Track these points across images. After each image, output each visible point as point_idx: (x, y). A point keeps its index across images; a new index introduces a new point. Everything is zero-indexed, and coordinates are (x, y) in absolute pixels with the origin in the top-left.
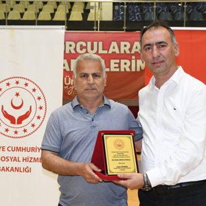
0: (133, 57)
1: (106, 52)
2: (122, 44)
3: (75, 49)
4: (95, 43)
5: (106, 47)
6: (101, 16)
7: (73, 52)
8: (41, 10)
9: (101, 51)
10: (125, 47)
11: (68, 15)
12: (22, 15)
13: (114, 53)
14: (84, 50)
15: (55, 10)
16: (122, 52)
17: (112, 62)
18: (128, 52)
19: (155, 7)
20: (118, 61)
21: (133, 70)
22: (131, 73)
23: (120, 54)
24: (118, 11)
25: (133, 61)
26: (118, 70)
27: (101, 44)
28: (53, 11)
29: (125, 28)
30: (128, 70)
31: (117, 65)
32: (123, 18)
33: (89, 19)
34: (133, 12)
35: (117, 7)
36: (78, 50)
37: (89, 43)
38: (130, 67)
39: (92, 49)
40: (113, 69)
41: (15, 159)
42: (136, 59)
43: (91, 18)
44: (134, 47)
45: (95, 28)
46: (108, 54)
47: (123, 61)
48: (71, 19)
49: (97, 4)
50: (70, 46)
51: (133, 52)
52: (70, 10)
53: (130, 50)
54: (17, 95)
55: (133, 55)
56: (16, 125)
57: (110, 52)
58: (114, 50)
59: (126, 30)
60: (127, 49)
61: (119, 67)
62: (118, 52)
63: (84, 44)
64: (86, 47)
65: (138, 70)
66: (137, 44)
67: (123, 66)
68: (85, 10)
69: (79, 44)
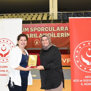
0: (65, 32)
1: (55, 30)
2: (61, 27)
3: (44, 30)
4: (52, 28)
5: (55, 29)
6: (53, 18)
7: (44, 31)
8: (32, 17)
9: (54, 30)
10: (62, 28)
11: (42, 18)
12: (26, 19)
13: (58, 31)
14: (48, 30)
15: (38, 17)
16: (61, 30)
17: (58, 34)
18: (63, 30)
19: (72, 14)
20: (60, 34)
21: (65, 36)
22: (65, 38)
23: (60, 31)
24: (59, 16)
25: (65, 34)
26: (60, 37)
27: (53, 28)
28: (37, 17)
29: (62, 22)
30: (63, 37)
31: (59, 35)
32: (61, 18)
33: (49, 19)
34: (65, 16)
35: (59, 15)
36: (46, 30)
37: (49, 28)
38: (64, 36)
39: (51, 30)
40: (58, 37)
41: (3, 71)
42: (66, 33)
43: (50, 19)
44: (66, 28)
45: (51, 22)
46: (56, 31)
47: (61, 34)
48: (43, 20)
49: (52, 14)
50: (43, 29)
51: (65, 30)
52: (43, 17)
53: (64, 29)
54: (4, 45)
55: (65, 31)
56: (3, 58)
57: (57, 30)
58: (58, 30)
59: (63, 23)
60: (63, 29)
61: (60, 36)
62: (60, 30)
63: (48, 28)
64: (48, 29)
65: (67, 36)
66: (66, 27)
67: (61, 35)
68: (48, 16)
69: (46, 28)
